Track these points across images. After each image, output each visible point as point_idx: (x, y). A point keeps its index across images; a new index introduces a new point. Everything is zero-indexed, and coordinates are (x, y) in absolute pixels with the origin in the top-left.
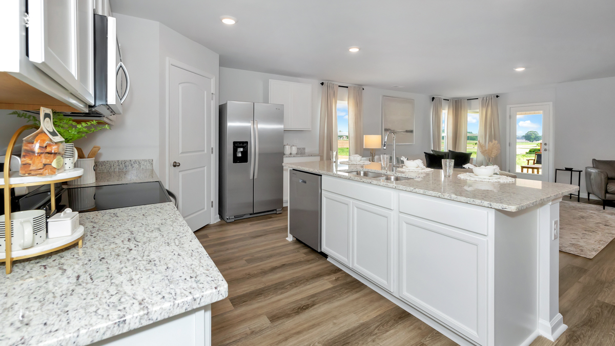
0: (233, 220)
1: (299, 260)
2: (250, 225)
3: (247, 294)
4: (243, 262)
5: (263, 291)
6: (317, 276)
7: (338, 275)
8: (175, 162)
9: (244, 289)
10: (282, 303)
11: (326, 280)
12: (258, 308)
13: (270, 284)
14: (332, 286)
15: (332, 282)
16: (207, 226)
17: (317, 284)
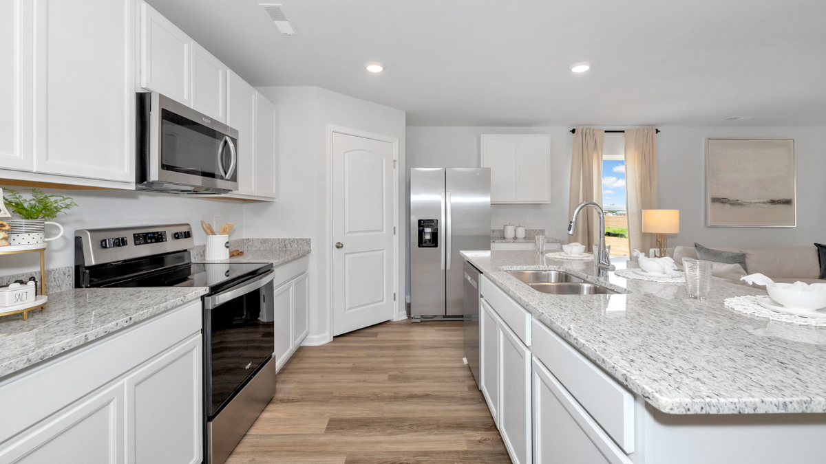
0: (419, 321)
1: (453, 394)
2: (436, 330)
3: (352, 419)
4: (385, 377)
5: (373, 422)
6: (459, 426)
7: (489, 435)
8: (339, 243)
9: (355, 412)
10: (379, 448)
11: (465, 436)
12: (347, 443)
13: (387, 415)
14: (466, 448)
15: (469, 442)
16: (388, 323)
17: (446, 437)
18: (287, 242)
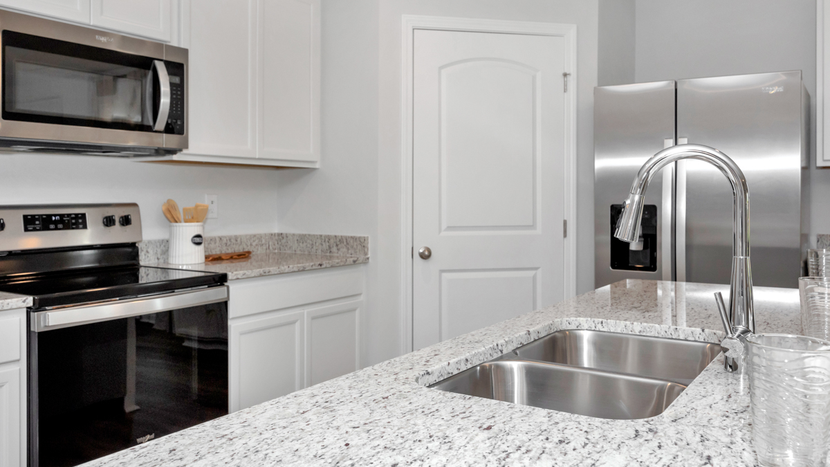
18: (332, 241)
